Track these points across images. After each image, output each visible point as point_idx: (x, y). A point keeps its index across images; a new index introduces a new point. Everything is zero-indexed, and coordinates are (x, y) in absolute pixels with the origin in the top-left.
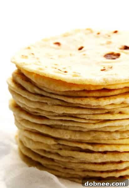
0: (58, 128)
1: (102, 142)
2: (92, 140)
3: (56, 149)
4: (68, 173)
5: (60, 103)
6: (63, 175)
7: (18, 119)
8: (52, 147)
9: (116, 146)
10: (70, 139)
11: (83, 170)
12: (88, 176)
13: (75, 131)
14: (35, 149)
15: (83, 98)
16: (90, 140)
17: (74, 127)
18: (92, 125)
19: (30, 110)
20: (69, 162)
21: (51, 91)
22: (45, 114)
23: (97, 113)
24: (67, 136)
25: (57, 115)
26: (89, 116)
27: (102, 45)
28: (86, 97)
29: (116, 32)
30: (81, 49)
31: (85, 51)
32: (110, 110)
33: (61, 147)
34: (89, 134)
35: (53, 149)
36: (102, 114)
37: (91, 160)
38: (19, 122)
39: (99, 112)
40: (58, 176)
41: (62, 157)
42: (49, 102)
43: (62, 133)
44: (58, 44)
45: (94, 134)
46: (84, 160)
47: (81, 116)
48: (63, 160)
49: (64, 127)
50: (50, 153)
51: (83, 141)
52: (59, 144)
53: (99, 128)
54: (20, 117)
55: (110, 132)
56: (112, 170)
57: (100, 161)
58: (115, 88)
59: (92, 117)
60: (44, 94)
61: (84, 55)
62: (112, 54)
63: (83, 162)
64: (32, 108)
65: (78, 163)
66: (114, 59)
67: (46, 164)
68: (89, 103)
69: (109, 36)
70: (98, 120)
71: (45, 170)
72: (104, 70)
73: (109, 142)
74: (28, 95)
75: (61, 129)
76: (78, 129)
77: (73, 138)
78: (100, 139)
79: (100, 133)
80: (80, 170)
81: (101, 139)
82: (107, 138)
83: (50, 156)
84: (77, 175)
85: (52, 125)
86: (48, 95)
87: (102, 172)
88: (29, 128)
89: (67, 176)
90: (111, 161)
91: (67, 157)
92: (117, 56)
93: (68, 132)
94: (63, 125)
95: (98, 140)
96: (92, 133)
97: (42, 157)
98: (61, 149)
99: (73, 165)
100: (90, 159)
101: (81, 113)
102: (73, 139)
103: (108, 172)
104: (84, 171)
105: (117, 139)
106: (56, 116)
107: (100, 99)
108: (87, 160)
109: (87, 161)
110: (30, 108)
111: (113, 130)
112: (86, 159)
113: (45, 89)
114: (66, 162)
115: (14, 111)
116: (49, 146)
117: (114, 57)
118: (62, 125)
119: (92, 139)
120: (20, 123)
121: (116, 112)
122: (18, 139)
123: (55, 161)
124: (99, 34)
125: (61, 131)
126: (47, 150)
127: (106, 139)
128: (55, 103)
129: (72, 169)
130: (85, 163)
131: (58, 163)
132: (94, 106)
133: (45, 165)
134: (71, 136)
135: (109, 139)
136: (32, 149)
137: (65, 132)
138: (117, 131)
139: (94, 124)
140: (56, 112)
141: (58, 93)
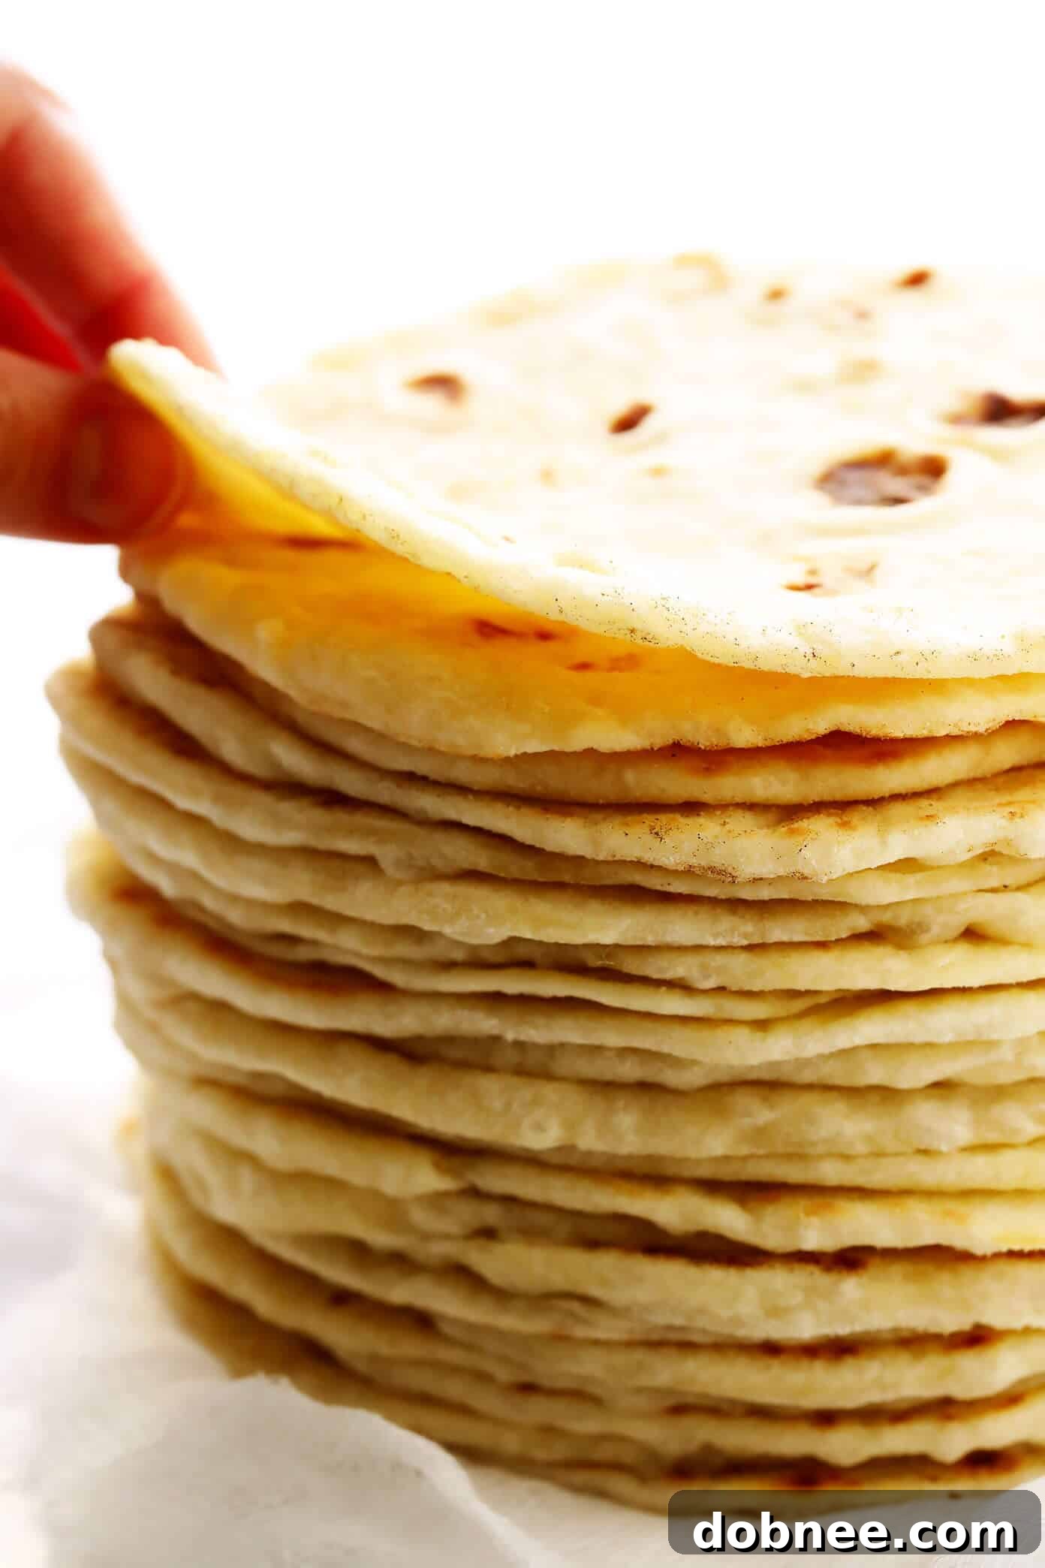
0: (463, 1065)
1: (830, 1173)
2: (745, 1159)
3: (447, 1237)
4: (549, 1431)
5: (481, 858)
6: (510, 1443)
7: (139, 991)
8: (420, 1217)
9: (939, 1206)
10: (559, 1149)
11: (671, 1401)
12: (708, 1449)
13: (606, 1088)
14: (277, 1236)
15: (664, 818)
16: (727, 1159)
17: (597, 1050)
18: (742, 1035)
19: (236, 917)
20: (559, 1338)
21: (403, 764)
22: (358, 955)
23: (785, 938)
24: (539, 1127)
25: (459, 955)
26: (718, 960)
27: (804, 386)
28: (692, 807)
29: (917, 280)
30: (627, 423)
31: (661, 438)
32: (886, 918)
33: (491, 1214)
34: (721, 1113)
35: (427, 1237)
36: (822, 945)
37: (737, 1321)
38: (150, 1014)
39: (794, 929)
40: (470, 1454)
41: (502, 1296)
42: (387, 854)
43: (498, 1105)
44: (444, 384)
45: (761, 1113)
46: (678, 1321)
47: (653, 968)
48: (509, 1321)
49: (512, 1057)
50: (401, 1262)
51: (671, 1170)
52: (474, 1193)
53: (803, 1063)
54: (156, 979)
55: (886, 1095)
56: (903, 1400)
57: (806, 1328)
58: (925, 733)
59: (740, 970)
60: (350, 782)
61: (658, 472)
62: (883, 461)
63: (673, 1336)
64: (250, 903)
65: (630, 1344)
66: (898, 501)
67: (374, 1358)
68: (718, 857)
69: (863, 315)
70: (793, 994)
71: (357, 1403)
72: (809, 587)
73: (878, 1176)
74: (217, 799)
75: (489, 1069)
76: (630, 1070)
77: (590, 1140)
78: (810, 1151)
79: (807, 1100)
80: (642, 1402)
81: (821, 1149)
82: (869, 1138)
83: (401, 1292)
84: (622, 1439)
85: (419, 1038)
86: (385, 792)
87: (826, 1418)
88: (230, 1069)
89: (540, 1454)
90: (895, 1330)
91: (545, 1299)
92: (925, 480)
93: (550, 1091)
94: (510, 1036)
95: (789, 1157)
96: (744, 1100)
97: (341, 1299)
98: (488, 1234)
99: (589, 1367)
100: (725, 1313)
101: (650, 940)
102: (589, 1154)
103: (872, 1415)
104: (681, 1409)
105: (944, 1148)
106: (448, 966)
107: (804, 824)
108: (701, 1322)
109: (704, 1331)
110: (235, 899)
111: (914, 1075)
112: (702, 1311)
113: (355, 745)
114: (537, 1337)
115: (108, 930)
116: (392, 1211)
117: (895, 485)
118: (496, 1039)
119: (745, 1150)
120: (153, 1028)
121: (935, 930)
122: (139, 1150)
123: (446, 1328)
124: (776, 295)
125: (492, 1088)
126: (380, 1238)
127: (861, 1148)
128: (438, 863)
129: (579, 1395)
130: (687, 1346)
131: (469, 1347)
132: (757, 881)
133: (362, 1367)
134: (570, 1126)
135: (879, 1154)
136: (259, 1238)
137: (526, 1091)
138: (942, 1088)
139: (762, 1025)
140: (448, 930)
141: (462, 773)
